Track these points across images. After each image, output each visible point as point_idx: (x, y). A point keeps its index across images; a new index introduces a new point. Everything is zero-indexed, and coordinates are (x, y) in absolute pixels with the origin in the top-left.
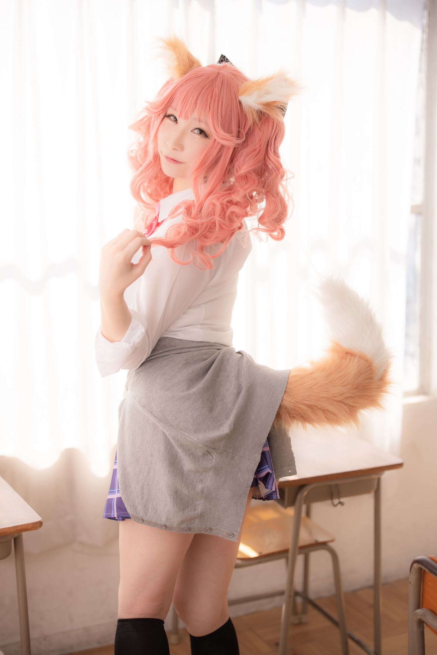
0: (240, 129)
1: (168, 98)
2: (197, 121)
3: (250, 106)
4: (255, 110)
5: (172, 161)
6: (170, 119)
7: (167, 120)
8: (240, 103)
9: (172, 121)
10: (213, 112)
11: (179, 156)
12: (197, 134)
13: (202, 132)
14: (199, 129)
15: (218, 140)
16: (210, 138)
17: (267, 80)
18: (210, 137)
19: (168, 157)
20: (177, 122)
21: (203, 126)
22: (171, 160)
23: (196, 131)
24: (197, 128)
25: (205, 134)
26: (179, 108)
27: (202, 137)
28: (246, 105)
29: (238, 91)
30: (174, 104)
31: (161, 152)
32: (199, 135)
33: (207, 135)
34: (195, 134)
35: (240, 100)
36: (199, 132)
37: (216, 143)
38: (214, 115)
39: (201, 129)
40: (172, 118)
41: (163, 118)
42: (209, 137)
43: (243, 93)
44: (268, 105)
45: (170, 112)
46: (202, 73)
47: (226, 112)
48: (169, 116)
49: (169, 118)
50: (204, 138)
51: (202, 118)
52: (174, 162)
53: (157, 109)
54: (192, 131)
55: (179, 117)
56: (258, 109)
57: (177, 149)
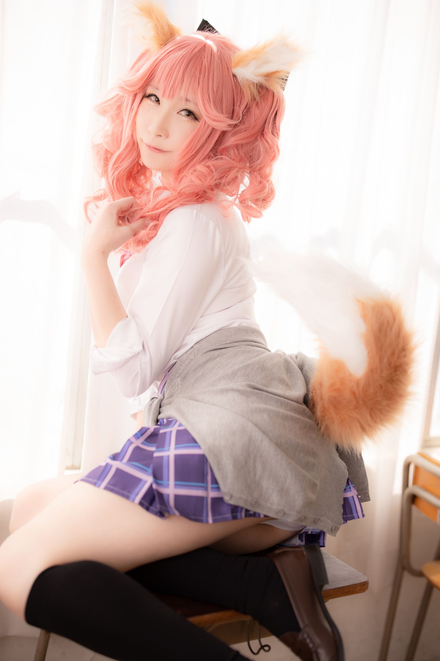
0: (235, 107)
1: (146, 74)
2: (184, 101)
3: (248, 79)
4: (253, 83)
5: (156, 151)
6: (151, 100)
7: (147, 101)
8: (234, 76)
9: (153, 102)
10: (203, 87)
11: (165, 144)
12: (184, 116)
13: (190, 113)
14: (186, 110)
15: (209, 122)
16: (200, 121)
17: (264, 47)
18: (200, 119)
19: (150, 146)
20: (159, 103)
21: (191, 107)
22: (154, 149)
23: (184, 113)
24: (185, 109)
25: (194, 116)
26: (161, 86)
27: (190, 120)
28: (242, 78)
29: (231, 63)
30: (155, 82)
31: (142, 140)
32: (188, 117)
33: (197, 117)
34: (182, 116)
35: (234, 73)
36: (187, 113)
37: (206, 125)
38: (204, 92)
39: (189, 110)
40: (153, 98)
41: (142, 100)
42: (198, 119)
43: (237, 64)
44: (268, 76)
45: (149, 91)
46: (187, 43)
47: (217, 88)
48: (150, 96)
49: (149, 98)
50: (192, 121)
51: (189, 97)
52: (158, 151)
53: (133, 87)
54: (178, 113)
55: (162, 97)
56: (257, 82)
57: (161, 136)
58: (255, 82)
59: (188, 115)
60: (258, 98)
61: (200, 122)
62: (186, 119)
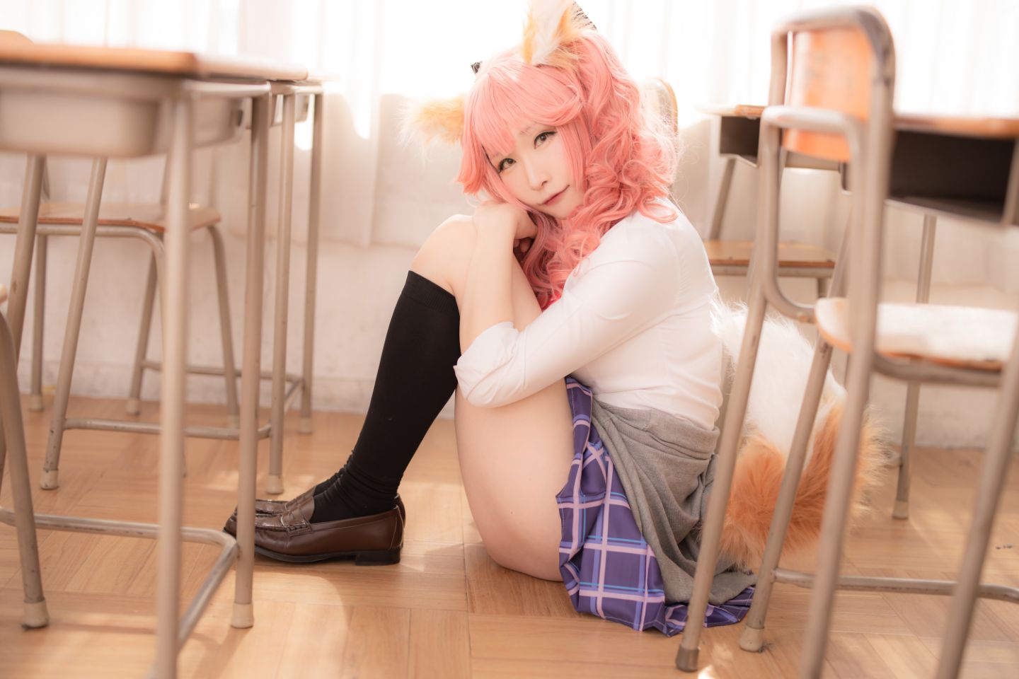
3: (550, 55)
4: (557, 51)
6: (506, 167)
8: (539, 66)
9: (510, 166)
11: (555, 185)
12: (542, 144)
13: (543, 136)
14: (537, 138)
18: (555, 129)
19: (543, 202)
20: (515, 162)
23: (539, 142)
24: (535, 139)
25: (549, 133)
27: (549, 140)
33: (551, 131)
34: (540, 146)
39: (540, 135)
40: (506, 164)
42: (553, 131)
43: (528, 55)
48: (501, 167)
50: (551, 139)
54: (535, 148)
56: (558, 45)
57: (545, 182)
58: (556, 48)
59: (544, 139)
60: (576, 57)
61: (556, 132)
62: (546, 143)
